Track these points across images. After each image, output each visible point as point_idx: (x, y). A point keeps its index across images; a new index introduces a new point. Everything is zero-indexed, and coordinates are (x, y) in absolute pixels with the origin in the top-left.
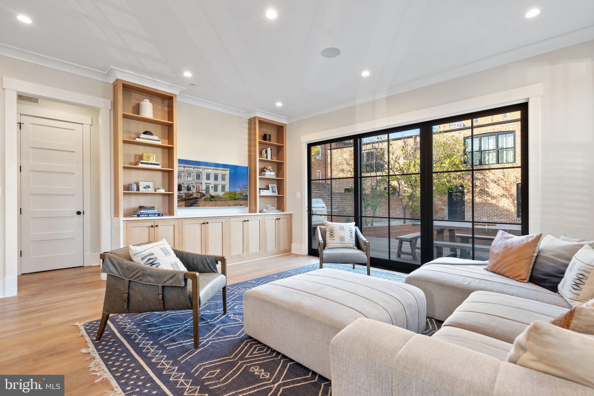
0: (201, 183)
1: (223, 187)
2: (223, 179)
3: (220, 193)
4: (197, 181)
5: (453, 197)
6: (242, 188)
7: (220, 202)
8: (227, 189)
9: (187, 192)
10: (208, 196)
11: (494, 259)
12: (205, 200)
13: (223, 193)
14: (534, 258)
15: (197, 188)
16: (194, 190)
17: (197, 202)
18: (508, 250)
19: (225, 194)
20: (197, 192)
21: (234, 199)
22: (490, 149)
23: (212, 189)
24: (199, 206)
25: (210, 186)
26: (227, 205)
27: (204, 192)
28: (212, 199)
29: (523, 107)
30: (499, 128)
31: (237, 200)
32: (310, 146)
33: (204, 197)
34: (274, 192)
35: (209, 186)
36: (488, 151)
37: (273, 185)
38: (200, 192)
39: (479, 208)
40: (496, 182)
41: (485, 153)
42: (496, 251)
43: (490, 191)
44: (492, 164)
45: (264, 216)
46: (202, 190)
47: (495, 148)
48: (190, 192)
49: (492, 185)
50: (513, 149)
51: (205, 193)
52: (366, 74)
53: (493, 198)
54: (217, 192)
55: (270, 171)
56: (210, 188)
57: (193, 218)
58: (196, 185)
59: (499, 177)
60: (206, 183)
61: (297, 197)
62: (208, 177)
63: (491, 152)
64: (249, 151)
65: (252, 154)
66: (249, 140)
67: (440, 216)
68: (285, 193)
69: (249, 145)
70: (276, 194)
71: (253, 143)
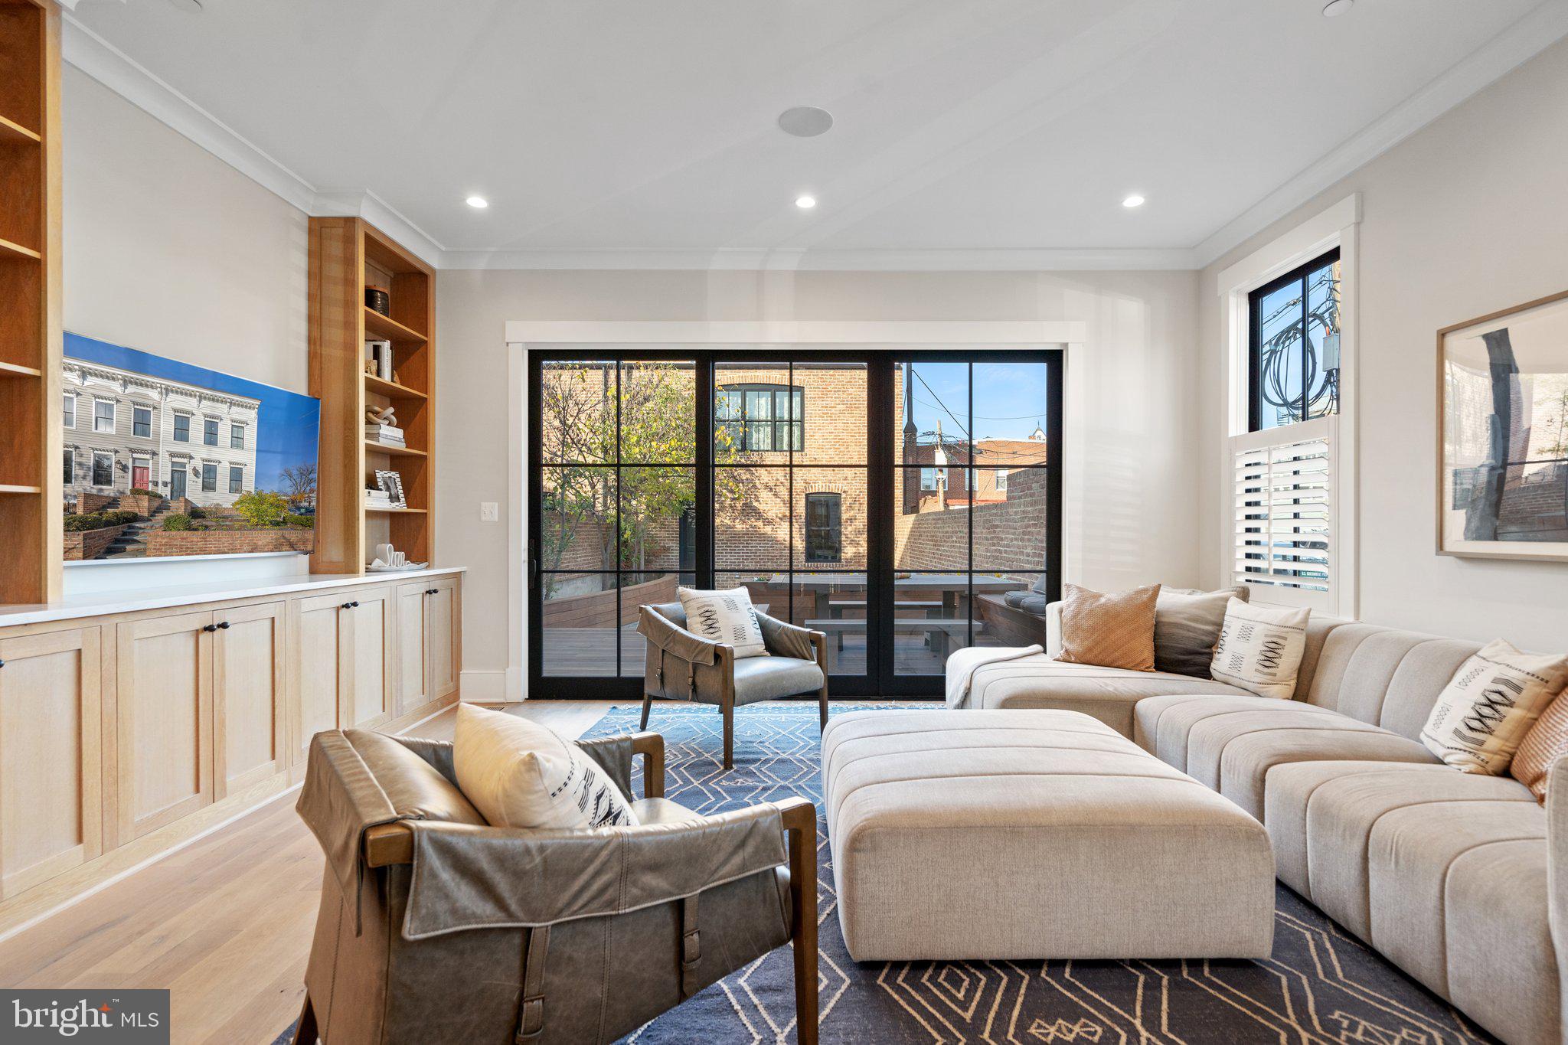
0: (154, 454)
1: (236, 475)
2: (237, 442)
3: (223, 498)
4: (139, 442)
5: (690, 520)
6: (298, 481)
7: (224, 537)
8: (249, 484)
9: (94, 492)
10: (178, 508)
11: (1085, 638)
12: (168, 525)
13: (236, 497)
15: (138, 471)
16: (120, 484)
17: (136, 534)
18: (1111, 620)
19: (241, 502)
20: (136, 492)
21: (271, 522)
22: (761, 418)
23: (195, 479)
24: (142, 553)
25: (187, 469)
26: (246, 547)
27: (165, 492)
28: (195, 523)
30: (779, 376)
31: (283, 526)
32: (537, 358)
33: (166, 514)
34: (394, 498)
35: (183, 465)
36: (757, 423)
37: (390, 475)
38: (147, 493)
39: (741, 545)
40: (771, 489)
41: (751, 427)
42: (1084, 623)
43: (761, 507)
44: (764, 451)
45: (396, 583)
46: (156, 484)
47: (769, 418)
48: (109, 491)
49: (764, 495)
50: (799, 423)
51: (169, 497)
52: (806, 202)
53: (768, 522)
54: (210, 494)
55: (387, 422)
56: (190, 475)
57: (167, 611)
58: (134, 459)
59: (778, 480)
60: (172, 455)
61: (483, 518)
62: (181, 431)
63: (762, 426)
64: (311, 341)
65: (334, 353)
66: (311, 297)
67: (662, 565)
68: (430, 504)
69: (312, 319)
70: (401, 507)
71: (336, 313)
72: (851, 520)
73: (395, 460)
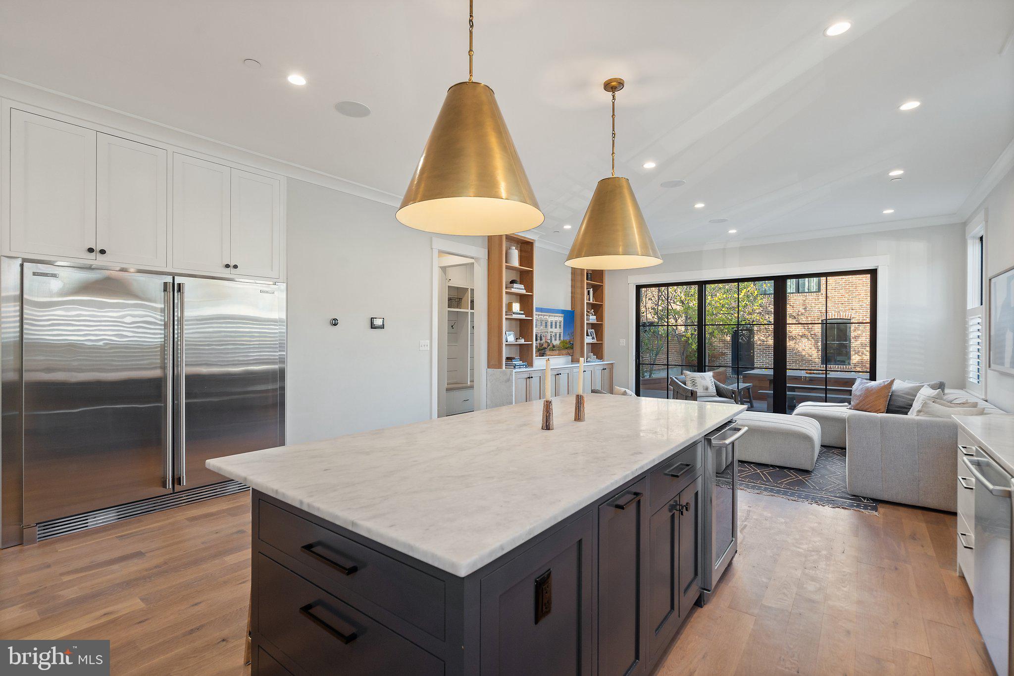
0: (548, 332)
1: (560, 335)
2: (560, 326)
3: (558, 342)
4: (546, 330)
6: (571, 336)
7: (559, 352)
8: (563, 337)
11: (857, 400)
12: (550, 349)
14: (889, 396)
15: (546, 337)
17: (546, 351)
18: (868, 392)
20: (545, 341)
21: (563, 348)
24: (547, 356)
26: (561, 355)
27: (549, 341)
28: (554, 349)
29: (873, 273)
31: (566, 349)
32: (639, 288)
33: (550, 346)
34: (593, 338)
35: (552, 334)
37: (592, 331)
42: (858, 393)
45: (594, 366)
46: (548, 339)
48: (542, 342)
55: (592, 315)
56: (553, 337)
57: (551, 369)
58: (545, 334)
61: (620, 345)
62: (552, 325)
64: (572, 293)
65: (578, 296)
66: (572, 280)
67: (720, 363)
68: (603, 340)
69: (572, 286)
70: (595, 341)
71: (579, 284)
72: (856, 337)
73: (593, 326)
